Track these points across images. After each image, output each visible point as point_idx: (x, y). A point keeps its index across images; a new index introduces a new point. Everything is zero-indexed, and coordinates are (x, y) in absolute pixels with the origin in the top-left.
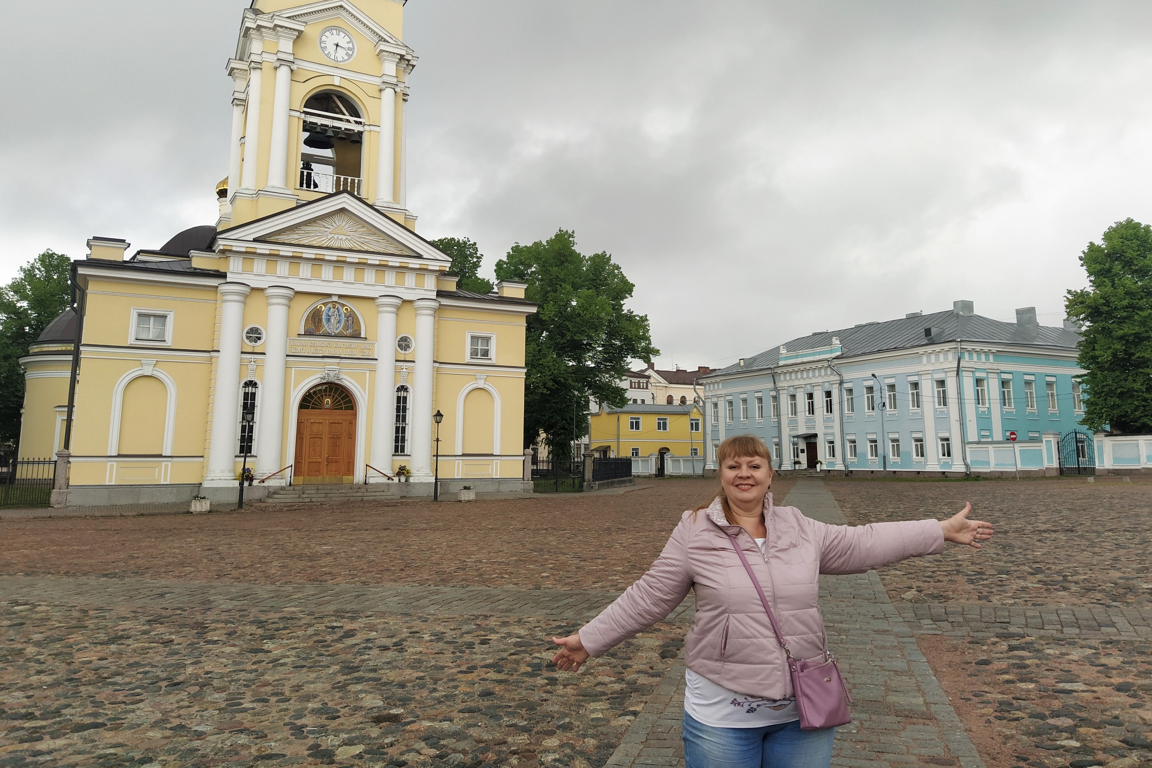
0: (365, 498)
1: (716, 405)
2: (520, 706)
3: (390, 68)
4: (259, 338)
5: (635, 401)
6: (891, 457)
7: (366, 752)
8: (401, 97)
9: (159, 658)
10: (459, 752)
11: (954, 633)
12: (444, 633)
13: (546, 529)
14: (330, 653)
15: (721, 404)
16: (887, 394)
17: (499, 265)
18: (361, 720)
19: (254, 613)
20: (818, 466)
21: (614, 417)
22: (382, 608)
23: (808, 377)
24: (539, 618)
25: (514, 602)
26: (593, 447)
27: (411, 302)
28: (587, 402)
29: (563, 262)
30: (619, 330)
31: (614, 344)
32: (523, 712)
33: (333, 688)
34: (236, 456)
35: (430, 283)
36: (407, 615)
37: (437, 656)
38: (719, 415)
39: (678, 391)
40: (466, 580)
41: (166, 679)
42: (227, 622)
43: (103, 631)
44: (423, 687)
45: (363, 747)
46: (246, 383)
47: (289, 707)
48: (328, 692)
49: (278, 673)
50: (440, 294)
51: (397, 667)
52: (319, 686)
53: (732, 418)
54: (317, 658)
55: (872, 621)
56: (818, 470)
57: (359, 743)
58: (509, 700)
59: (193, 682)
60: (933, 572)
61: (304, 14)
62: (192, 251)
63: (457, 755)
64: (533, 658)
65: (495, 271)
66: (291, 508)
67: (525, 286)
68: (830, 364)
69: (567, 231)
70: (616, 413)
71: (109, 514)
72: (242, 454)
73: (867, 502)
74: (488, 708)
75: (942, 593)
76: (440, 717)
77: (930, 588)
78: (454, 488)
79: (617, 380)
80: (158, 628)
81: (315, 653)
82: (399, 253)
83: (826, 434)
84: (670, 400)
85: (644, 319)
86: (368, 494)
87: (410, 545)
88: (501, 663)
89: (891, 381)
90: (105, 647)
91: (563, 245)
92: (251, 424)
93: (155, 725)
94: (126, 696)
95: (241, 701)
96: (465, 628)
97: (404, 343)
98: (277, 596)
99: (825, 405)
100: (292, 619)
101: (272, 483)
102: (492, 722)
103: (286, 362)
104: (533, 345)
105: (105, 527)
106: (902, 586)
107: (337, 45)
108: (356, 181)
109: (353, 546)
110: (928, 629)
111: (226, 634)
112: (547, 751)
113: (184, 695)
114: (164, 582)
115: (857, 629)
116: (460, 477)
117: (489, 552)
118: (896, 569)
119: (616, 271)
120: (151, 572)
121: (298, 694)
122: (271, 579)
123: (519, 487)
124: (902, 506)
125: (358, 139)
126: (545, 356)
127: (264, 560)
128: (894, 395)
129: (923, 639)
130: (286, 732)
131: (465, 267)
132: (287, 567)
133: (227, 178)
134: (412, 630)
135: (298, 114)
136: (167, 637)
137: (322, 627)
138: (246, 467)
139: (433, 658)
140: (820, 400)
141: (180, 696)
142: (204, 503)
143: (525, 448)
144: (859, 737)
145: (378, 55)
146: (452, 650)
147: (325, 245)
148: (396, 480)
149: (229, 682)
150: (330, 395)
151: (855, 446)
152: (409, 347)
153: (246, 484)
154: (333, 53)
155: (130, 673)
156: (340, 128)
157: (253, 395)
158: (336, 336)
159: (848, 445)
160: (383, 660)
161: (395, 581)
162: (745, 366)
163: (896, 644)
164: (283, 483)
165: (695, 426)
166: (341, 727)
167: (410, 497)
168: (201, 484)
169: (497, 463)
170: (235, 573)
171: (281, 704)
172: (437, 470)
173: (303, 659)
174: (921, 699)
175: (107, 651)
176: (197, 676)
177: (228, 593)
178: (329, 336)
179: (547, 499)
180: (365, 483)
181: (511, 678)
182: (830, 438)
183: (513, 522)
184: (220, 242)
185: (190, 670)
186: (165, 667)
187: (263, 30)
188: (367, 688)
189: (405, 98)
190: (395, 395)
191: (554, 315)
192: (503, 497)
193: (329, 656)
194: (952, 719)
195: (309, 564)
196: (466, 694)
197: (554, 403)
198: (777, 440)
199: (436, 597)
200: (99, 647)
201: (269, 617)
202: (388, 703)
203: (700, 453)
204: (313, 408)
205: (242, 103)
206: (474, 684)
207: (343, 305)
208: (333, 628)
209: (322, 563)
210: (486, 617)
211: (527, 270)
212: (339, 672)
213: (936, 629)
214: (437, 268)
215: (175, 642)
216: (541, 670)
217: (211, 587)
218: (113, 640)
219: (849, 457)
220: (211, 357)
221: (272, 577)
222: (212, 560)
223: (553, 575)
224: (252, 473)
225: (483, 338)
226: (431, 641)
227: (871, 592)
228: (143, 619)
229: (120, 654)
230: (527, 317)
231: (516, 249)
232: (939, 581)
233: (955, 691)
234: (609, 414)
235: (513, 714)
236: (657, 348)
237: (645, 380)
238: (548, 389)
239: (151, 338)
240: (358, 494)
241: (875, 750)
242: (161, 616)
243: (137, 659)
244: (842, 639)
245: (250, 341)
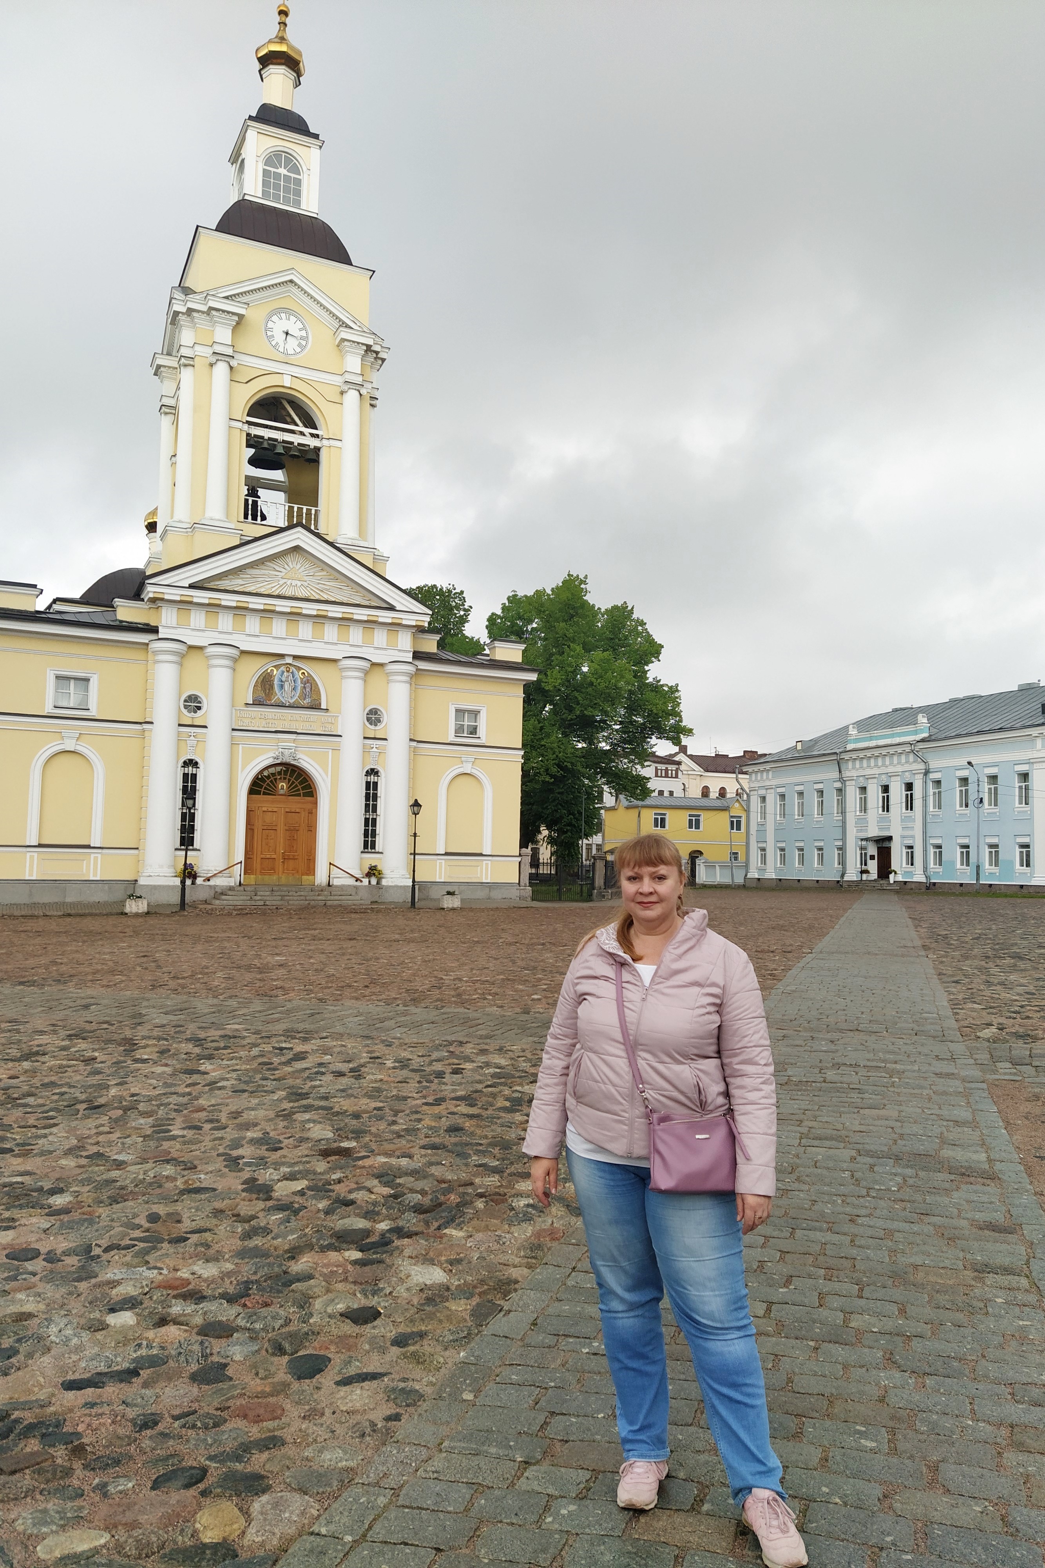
0: (329, 903)
1: (763, 799)
2: (493, 1145)
3: (354, 362)
4: (199, 708)
5: (661, 793)
6: (987, 866)
7: (309, 1188)
8: (368, 401)
9: (79, 1078)
10: (417, 1192)
11: (1037, 1080)
12: (410, 1060)
13: (543, 944)
14: (276, 1077)
15: (771, 798)
16: (986, 787)
17: (492, 619)
18: (306, 1152)
19: (191, 1029)
20: (892, 876)
21: (634, 812)
22: (339, 1029)
23: (884, 765)
24: (524, 1047)
25: (496, 1028)
26: (607, 848)
27: (382, 665)
28: (601, 793)
29: (572, 616)
30: (641, 703)
31: (635, 721)
32: (496, 1151)
33: (278, 1116)
34: (176, 849)
35: (405, 642)
36: (368, 1037)
37: (400, 1085)
38: (768, 811)
39: (716, 782)
40: (441, 1000)
41: (86, 1101)
42: (159, 1039)
43: (16, 1047)
44: (381, 1118)
45: (306, 1182)
46: (185, 762)
47: (225, 1136)
48: (270, 1120)
49: (214, 1097)
50: (418, 655)
51: (352, 1095)
52: (261, 1113)
53: (784, 815)
54: (261, 1082)
55: (934, 1062)
56: (892, 881)
57: (303, 1178)
58: (481, 1137)
59: (116, 1105)
60: (1022, 1007)
61: (245, 293)
62: (116, 600)
63: (414, 1195)
64: (513, 1092)
65: (487, 627)
66: (242, 912)
67: (523, 647)
68: (913, 749)
69: (578, 576)
70: (637, 807)
71: (30, 913)
72: (183, 847)
73: (949, 922)
74: (455, 1144)
75: (1029, 1032)
76: (398, 1153)
77: (1015, 1025)
78: (435, 893)
79: (638, 767)
80: (80, 1043)
81: (258, 1076)
82: (367, 603)
83: (903, 837)
84: (705, 792)
85: (674, 689)
86: (332, 898)
87: (378, 959)
88: (474, 1095)
89: (993, 771)
90: (17, 1064)
91: (572, 594)
92: (192, 811)
93: (69, 1152)
94: (38, 1119)
95: (169, 1127)
96: (435, 1055)
97: (373, 717)
98: (219, 1011)
99: (904, 800)
100: (235, 1037)
101: (220, 882)
102: (458, 1161)
103: (232, 737)
104: (533, 721)
105: (25, 928)
106: (979, 1023)
107: (287, 333)
108: (313, 512)
109: (311, 957)
110: (1005, 1074)
111: (157, 1052)
112: (519, 1195)
113: (104, 1119)
114: (89, 992)
115: (914, 1071)
116: (442, 880)
117: (472, 969)
118: (975, 1002)
119: (640, 628)
120: (75, 980)
121: (237, 1121)
122: (213, 992)
123: (514, 893)
124: (994, 927)
125: (315, 457)
126: (548, 735)
127: (206, 971)
128: (996, 789)
129: (997, 1086)
130: (219, 1164)
131: (449, 622)
132: (232, 979)
133: (156, 509)
134: (373, 1055)
135: (240, 425)
136: (89, 1054)
137: (268, 1048)
138: (188, 862)
139: (395, 1088)
140: (897, 794)
141: (100, 1121)
142: (140, 904)
143: (521, 847)
144: (899, 1196)
145: (338, 346)
146: (418, 1079)
147: (275, 594)
148: (366, 881)
149: (157, 1105)
150: (285, 779)
151: (940, 853)
152: (380, 721)
153: (188, 882)
154: (281, 344)
155: (44, 1094)
156: (292, 443)
157: (194, 776)
158: (291, 707)
159: (931, 851)
160: (337, 1087)
161: (357, 999)
162: (803, 750)
163: (961, 1090)
164: (231, 882)
165: (736, 824)
166: (283, 1160)
167: (384, 903)
168: (136, 881)
169: (487, 864)
170: (172, 984)
171: (215, 1132)
172: (414, 871)
173: (246, 1082)
174: (984, 1155)
175: (20, 1068)
176: (121, 1099)
177: (161, 1007)
178: (282, 706)
179: (547, 909)
180: (329, 885)
181: (485, 1113)
182: (909, 842)
183: (503, 935)
184: (149, 588)
185: (113, 1092)
186: (86, 1088)
187: (195, 314)
188: (316, 1117)
189: (373, 402)
190: (364, 780)
191: (560, 684)
192: (495, 906)
193: (274, 1080)
194: (1020, 1180)
195: (259, 976)
196: (430, 1128)
197: (559, 793)
198: (840, 843)
199: (403, 1019)
200: (10, 1064)
201: (208, 1035)
202: (339, 1135)
203: (741, 857)
204: (264, 794)
205: (170, 410)
206: (440, 1118)
207: (299, 669)
208: (281, 1049)
209: (273, 975)
210: (461, 1043)
211: (526, 626)
212: (285, 1099)
213: (1015, 1074)
214: (414, 623)
215: (98, 1060)
216: (521, 1105)
217: (143, 998)
218: (27, 1057)
219: (932, 865)
220: (144, 730)
221: (214, 989)
222: (146, 969)
223: (546, 997)
224: (195, 869)
225: (470, 712)
226: (394, 1068)
227: (938, 1028)
228: (63, 1033)
229: (34, 1072)
230: (524, 685)
231: (513, 599)
232: (1028, 1017)
233: (1030, 1147)
234: (627, 808)
235: (483, 1153)
236: (690, 726)
237: (674, 767)
238: (552, 776)
239: (72, 705)
240: (320, 898)
241: (918, 1211)
242: (83, 1031)
243: (53, 1079)
244: (893, 1082)
245: (189, 712)
